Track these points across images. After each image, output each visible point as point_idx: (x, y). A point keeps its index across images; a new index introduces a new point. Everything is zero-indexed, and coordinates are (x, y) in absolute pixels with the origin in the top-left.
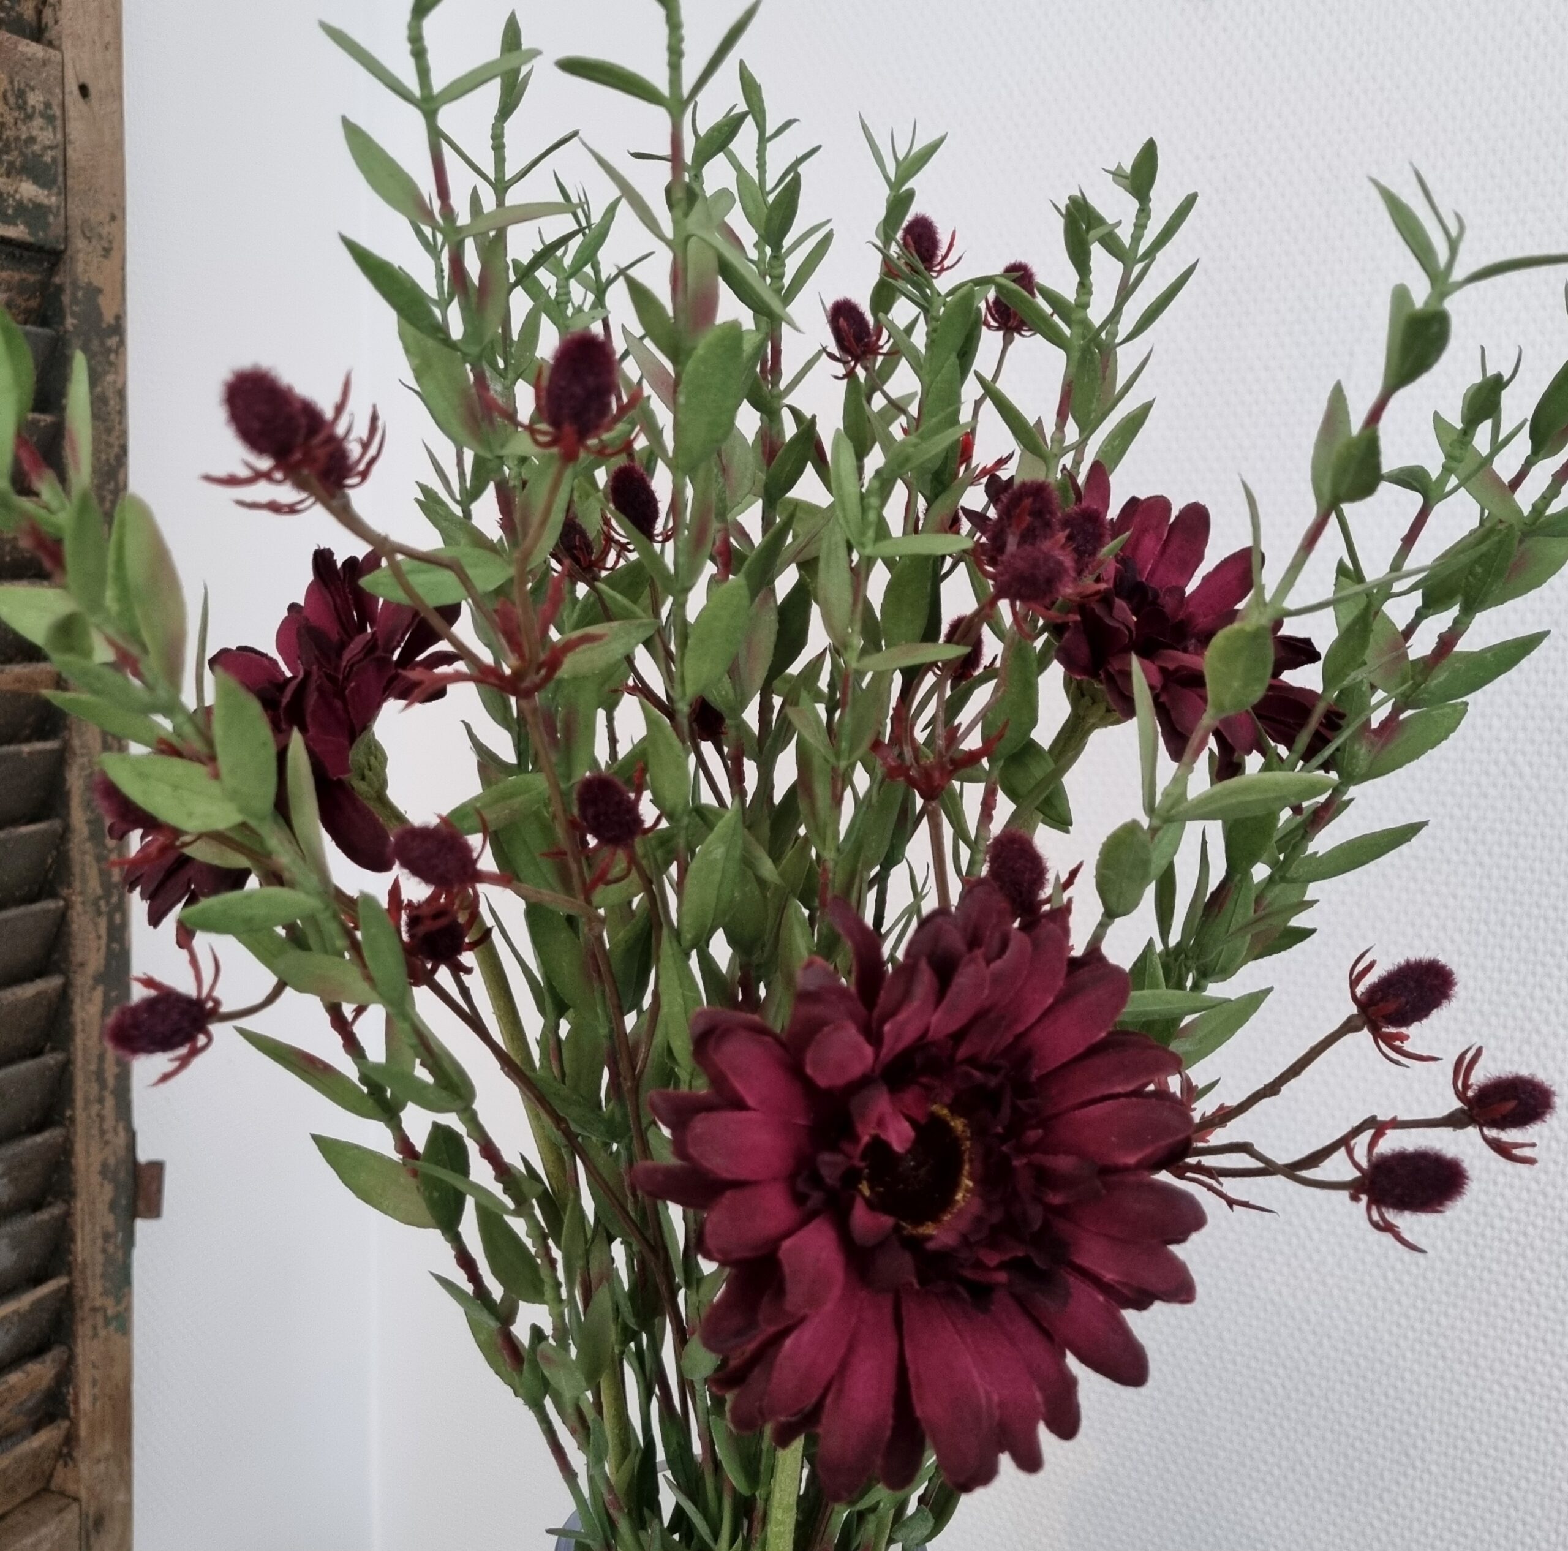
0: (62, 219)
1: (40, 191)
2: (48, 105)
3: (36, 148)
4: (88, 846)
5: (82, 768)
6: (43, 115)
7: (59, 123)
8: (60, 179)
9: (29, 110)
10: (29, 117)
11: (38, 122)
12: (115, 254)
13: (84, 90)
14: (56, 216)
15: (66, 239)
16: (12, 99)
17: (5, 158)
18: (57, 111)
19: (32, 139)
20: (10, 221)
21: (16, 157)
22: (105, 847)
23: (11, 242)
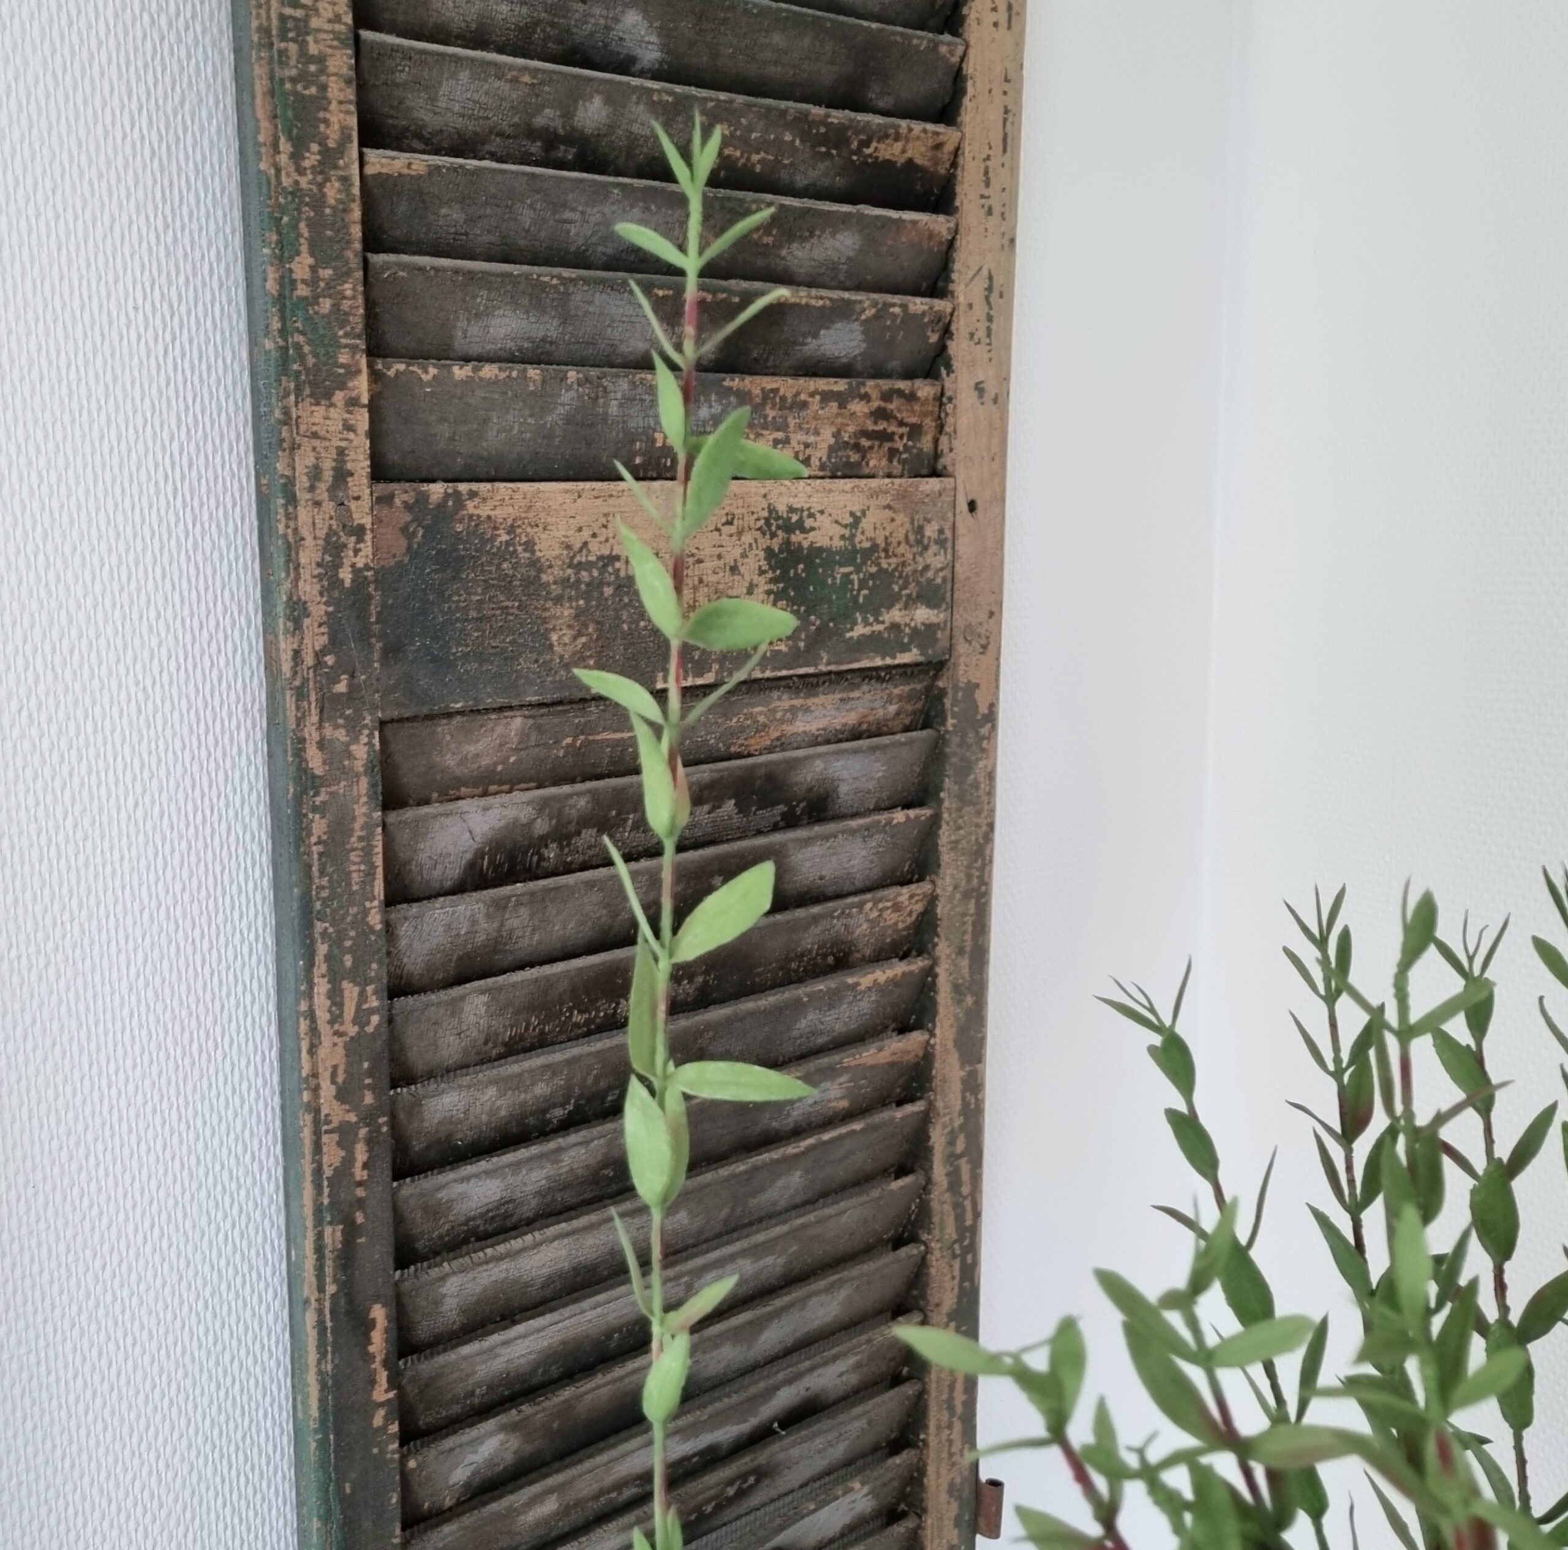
0: (948, 632)
1: (931, 612)
2: (941, 531)
3: (930, 574)
4: (947, 1196)
5: (944, 1127)
6: (936, 542)
7: (949, 545)
8: (949, 595)
9: (926, 541)
10: (926, 548)
11: (934, 548)
12: (991, 648)
13: (972, 506)
14: (944, 630)
15: (951, 649)
16: (912, 537)
17: (904, 592)
18: (948, 534)
19: (927, 567)
20: (905, 649)
21: (912, 589)
22: (960, 1195)
23: (905, 665)
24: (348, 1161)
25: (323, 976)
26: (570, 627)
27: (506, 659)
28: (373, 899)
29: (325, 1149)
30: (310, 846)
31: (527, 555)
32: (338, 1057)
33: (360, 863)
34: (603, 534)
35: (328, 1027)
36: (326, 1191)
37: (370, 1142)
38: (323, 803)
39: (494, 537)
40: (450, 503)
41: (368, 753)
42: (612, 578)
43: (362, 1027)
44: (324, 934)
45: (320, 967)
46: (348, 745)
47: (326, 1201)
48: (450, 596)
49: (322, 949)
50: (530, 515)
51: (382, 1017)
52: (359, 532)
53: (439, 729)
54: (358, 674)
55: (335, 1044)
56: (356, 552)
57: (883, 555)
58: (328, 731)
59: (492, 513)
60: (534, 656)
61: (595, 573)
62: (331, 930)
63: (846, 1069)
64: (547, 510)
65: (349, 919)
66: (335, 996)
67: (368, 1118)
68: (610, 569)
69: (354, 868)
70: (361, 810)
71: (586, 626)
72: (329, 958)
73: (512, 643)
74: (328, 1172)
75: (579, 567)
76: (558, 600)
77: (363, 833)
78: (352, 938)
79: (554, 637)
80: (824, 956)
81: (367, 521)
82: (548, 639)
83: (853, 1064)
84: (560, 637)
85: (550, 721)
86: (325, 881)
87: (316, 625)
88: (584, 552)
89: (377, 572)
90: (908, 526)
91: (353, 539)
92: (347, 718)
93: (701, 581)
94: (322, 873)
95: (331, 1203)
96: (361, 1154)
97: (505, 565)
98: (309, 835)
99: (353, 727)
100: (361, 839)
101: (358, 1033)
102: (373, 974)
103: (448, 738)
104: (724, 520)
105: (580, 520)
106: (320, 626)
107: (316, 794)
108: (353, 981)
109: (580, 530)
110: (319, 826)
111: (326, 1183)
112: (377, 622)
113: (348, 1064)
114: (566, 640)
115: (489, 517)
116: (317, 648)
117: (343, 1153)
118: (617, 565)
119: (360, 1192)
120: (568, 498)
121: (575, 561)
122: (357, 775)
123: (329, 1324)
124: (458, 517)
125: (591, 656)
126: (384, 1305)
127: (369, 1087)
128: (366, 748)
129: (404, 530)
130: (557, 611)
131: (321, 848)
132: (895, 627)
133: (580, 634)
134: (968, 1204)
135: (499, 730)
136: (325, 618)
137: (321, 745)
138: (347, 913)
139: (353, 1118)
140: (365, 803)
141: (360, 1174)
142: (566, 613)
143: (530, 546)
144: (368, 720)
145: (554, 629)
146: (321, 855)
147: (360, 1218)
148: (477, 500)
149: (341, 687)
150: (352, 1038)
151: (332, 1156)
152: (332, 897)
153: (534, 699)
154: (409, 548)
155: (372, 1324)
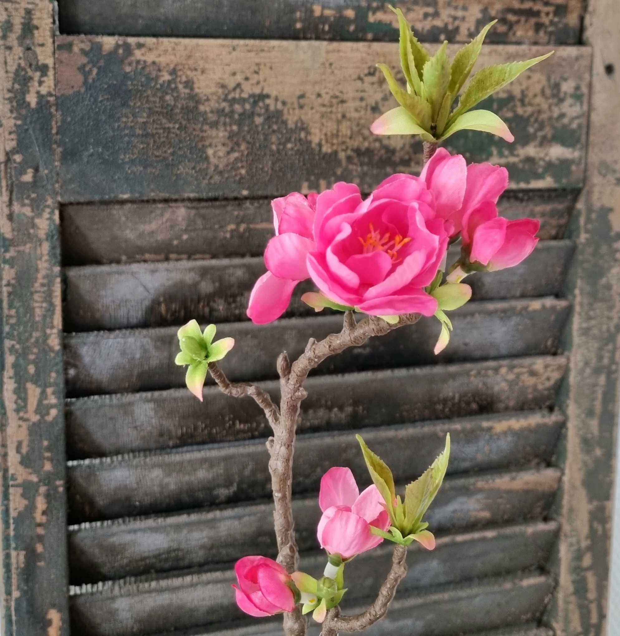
0: (582, 166)
1: (565, 150)
2: (578, 88)
3: (565, 121)
4: (573, 599)
5: (571, 545)
6: (572, 96)
7: (585, 99)
8: (584, 137)
9: (562, 95)
10: (561, 100)
11: (569, 101)
14: (579, 164)
15: (585, 180)
16: (548, 92)
17: (540, 134)
18: (585, 90)
19: (562, 116)
20: (539, 177)
21: (548, 131)
22: (586, 598)
23: (540, 190)
24: (31, 508)
25: (10, 378)
26: (224, 145)
27: (167, 165)
28: (52, 327)
29: (11, 497)
30: (1, 287)
31: (187, 91)
32: (23, 435)
33: (42, 302)
34: (255, 78)
35: (15, 413)
36: (12, 527)
37: (48, 497)
38: (12, 258)
39: (157, 77)
40: (121, 51)
41: (50, 225)
42: (263, 111)
43: (42, 417)
44: (12, 348)
45: (9, 372)
46: (33, 218)
47: (12, 533)
48: (119, 118)
49: (10, 359)
50: (191, 62)
51: (59, 411)
52: (43, 69)
53: (115, 212)
54: (41, 169)
55: (20, 426)
56: (40, 83)
57: (518, 104)
58: (16, 207)
59: (157, 60)
60: (193, 164)
61: (247, 106)
62: (18, 346)
63: (480, 490)
64: (206, 59)
65: (33, 340)
66: (21, 392)
67: (47, 480)
68: (261, 104)
69: (36, 305)
70: (43, 265)
71: (238, 144)
72: (15, 366)
73: (173, 154)
74: (13, 514)
75: (234, 101)
76: (214, 125)
77: (45, 281)
78: (34, 354)
79: (210, 152)
80: (468, 403)
81: (50, 62)
82: (205, 153)
83: (486, 486)
84: (215, 152)
85: (213, 212)
86: (13, 312)
87: (7, 133)
88: (238, 90)
89: (57, 98)
90: (544, 82)
91: (38, 74)
92: (32, 200)
93: (344, 116)
94: (11, 306)
95: (16, 535)
96: (41, 504)
97: (168, 98)
99: (37, 206)
100: (43, 285)
101: (40, 422)
102: (52, 380)
103: (123, 219)
104: (366, 71)
105: (234, 67)
106: (10, 133)
107: (7, 251)
108: (35, 383)
109: (234, 74)
110: (8, 274)
111: (11, 521)
112: (57, 133)
113: (32, 442)
114: (221, 154)
115: (154, 63)
116: (8, 149)
117: (25, 502)
118: (267, 101)
119: (40, 531)
120: (224, 51)
121: (230, 97)
122: (40, 241)
123: (14, 618)
124: (127, 62)
125: (242, 167)
126: (60, 611)
127: (48, 459)
128: (48, 222)
129: (82, 69)
130: (214, 132)
131: (10, 289)
132: (530, 160)
133: (232, 150)
134: (593, 607)
135: (167, 215)
136: (14, 129)
137: (10, 217)
138: (31, 335)
139: (34, 478)
140: (46, 261)
141: (39, 517)
142: (221, 134)
143: (189, 84)
144: (50, 202)
145: (210, 145)
146: (10, 294)
147: (39, 548)
148: (143, 50)
149: (28, 177)
150: (34, 424)
151: (17, 504)
152: (18, 323)
153: (192, 195)
154: (85, 82)
155: (49, 623)
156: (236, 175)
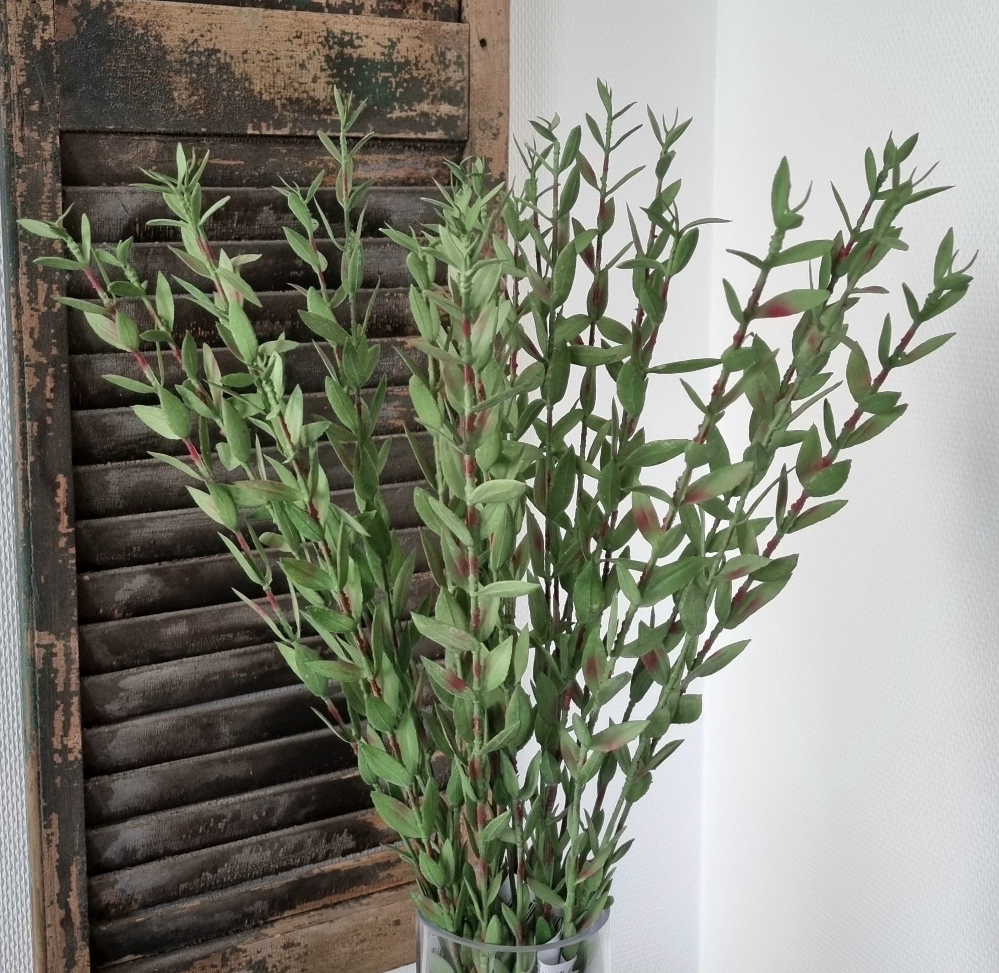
0: (466, 122)
1: (452, 108)
2: (459, 57)
3: (451, 84)
6: (456, 64)
7: (466, 66)
8: (466, 98)
9: (447, 62)
10: (447, 67)
11: (453, 67)
12: (502, 136)
13: (483, 42)
14: (463, 120)
15: (469, 133)
16: (436, 59)
17: (431, 93)
18: (465, 59)
19: (448, 79)
20: (432, 129)
21: (437, 92)
23: (433, 141)
24: (42, 385)
25: (24, 274)
26: (186, 89)
27: (143, 103)
29: (26, 375)
30: (15, 197)
31: (157, 43)
32: (35, 323)
33: (48, 212)
34: (208, 36)
35: (28, 304)
36: (27, 400)
37: (55, 377)
38: (24, 173)
39: (133, 31)
40: (104, 8)
41: (53, 148)
42: (215, 63)
43: (50, 308)
44: (25, 248)
45: (23, 269)
46: (39, 141)
47: (27, 406)
48: (105, 63)
49: (23, 258)
50: (158, 20)
52: (46, 19)
53: (101, 141)
54: (45, 101)
55: (32, 315)
56: (44, 30)
57: (414, 68)
58: (27, 132)
59: (132, 16)
60: (162, 104)
61: (203, 59)
62: (29, 248)
64: (170, 18)
65: (41, 243)
66: (32, 287)
67: (54, 362)
68: (214, 57)
69: (44, 214)
70: (48, 181)
71: (197, 90)
72: (28, 264)
73: (147, 94)
74: (28, 389)
75: (192, 54)
76: (178, 72)
77: (50, 194)
78: (42, 255)
79: (176, 94)
81: (51, 13)
82: (172, 95)
84: (179, 95)
87: (18, 70)
88: (195, 45)
89: (57, 43)
90: (433, 51)
91: (42, 23)
92: (38, 126)
93: (278, 71)
94: (24, 214)
95: (30, 408)
96: (50, 383)
97: (141, 48)
98: (15, 191)
99: (43, 132)
100: (48, 197)
101: (47, 312)
102: (57, 278)
103: (108, 148)
104: (295, 35)
105: (192, 26)
106: (21, 70)
107: (19, 167)
108: (43, 280)
109: (192, 31)
110: (21, 187)
111: (27, 396)
112: (57, 73)
113: (42, 329)
114: (184, 96)
115: (130, 19)
116: (19, 83)
117: (38, 380)
118: (219, 55)
119: (49, 405)
120: (184, 12)
121: (189, 50)
122: (46, 160)
123: (29, 479)
124: (109, 16)
125: (201, 108)
126: (66, 478)
127: (55, 344)
128: (51, 145)
129: (74, 20)
130: (178, 78)
131: (22, 199)
132: (424, 115)
133: (192, 94)
136: (24, 67)
137: (22, 139)
139: (44, 361)
140: (51, 177)
141: (49, 395)
142: (183, 80)
143: (158, 37)
144: (52, 129)
145: (175, 89)
146: (23, 203)
147: (49, 421)
148: (122, 8)
149: (35, 107)
150: (43, 314)
151: (31, 381)
153: (162, 129)
154: (78, 32)
155: (58, 485)
156: (197, 115)
